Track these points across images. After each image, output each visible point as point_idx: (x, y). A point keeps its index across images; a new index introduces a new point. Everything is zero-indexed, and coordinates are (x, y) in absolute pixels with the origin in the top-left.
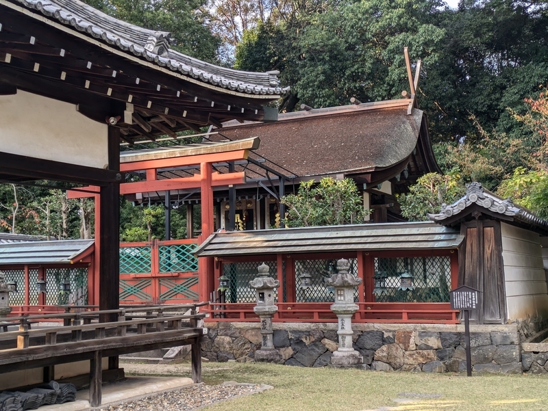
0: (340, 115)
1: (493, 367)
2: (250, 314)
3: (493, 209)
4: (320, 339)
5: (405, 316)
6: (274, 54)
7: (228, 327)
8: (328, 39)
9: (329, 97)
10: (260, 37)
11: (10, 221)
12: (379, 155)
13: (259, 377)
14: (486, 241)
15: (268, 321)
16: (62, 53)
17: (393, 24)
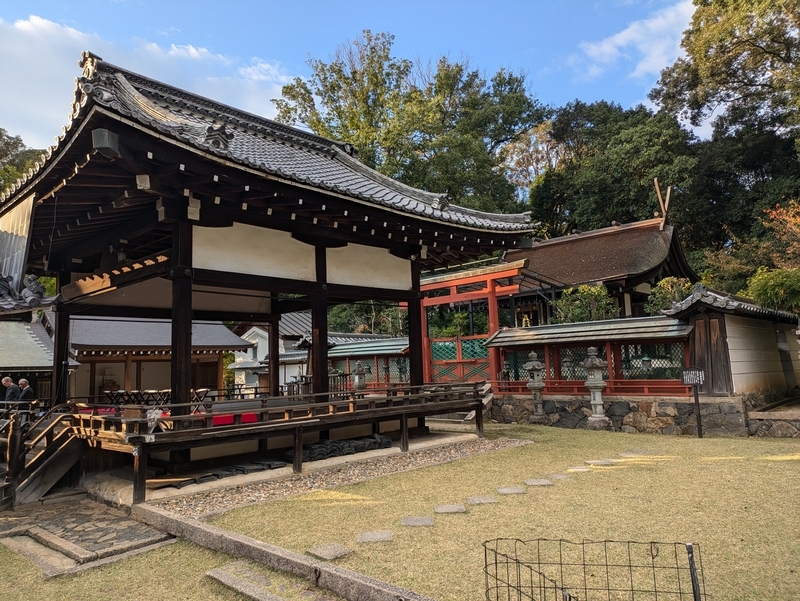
0: (604, 235)
1: (722, 431)
2: (526, 390)
3: (715, 304)
4: (580, 408)
5: (646, 390)
6: (557, 192)
7: (510, 398)
8: (597, 176)
9: (601, 220)
10: (545, 180)
11: (370, 326)
12: (634, 264)
13: (528, 435)
14: (712, 331)
15: (538, 394)
16: (366, 219)
17: (652, 159)
